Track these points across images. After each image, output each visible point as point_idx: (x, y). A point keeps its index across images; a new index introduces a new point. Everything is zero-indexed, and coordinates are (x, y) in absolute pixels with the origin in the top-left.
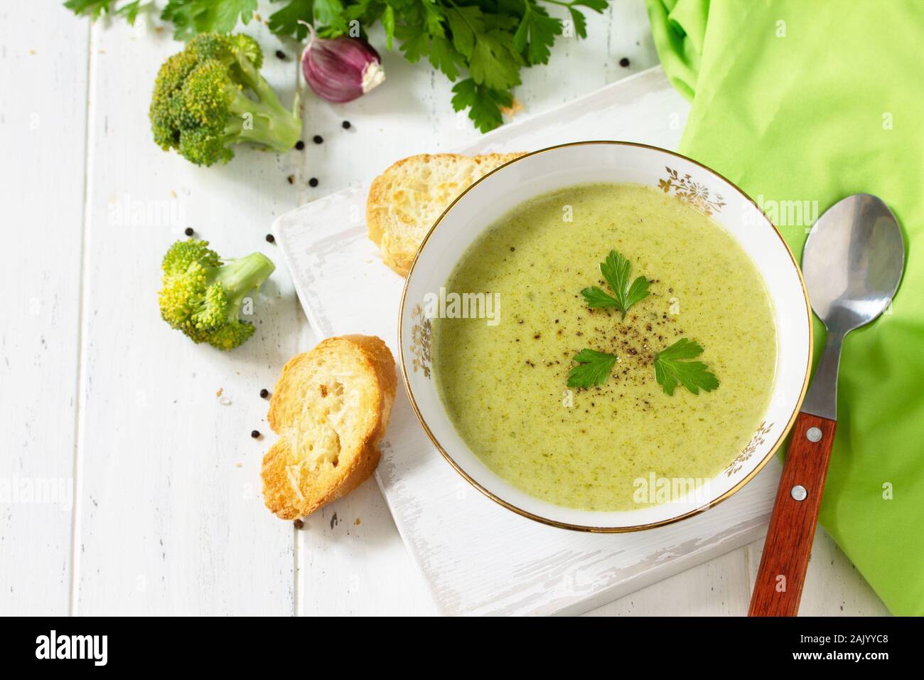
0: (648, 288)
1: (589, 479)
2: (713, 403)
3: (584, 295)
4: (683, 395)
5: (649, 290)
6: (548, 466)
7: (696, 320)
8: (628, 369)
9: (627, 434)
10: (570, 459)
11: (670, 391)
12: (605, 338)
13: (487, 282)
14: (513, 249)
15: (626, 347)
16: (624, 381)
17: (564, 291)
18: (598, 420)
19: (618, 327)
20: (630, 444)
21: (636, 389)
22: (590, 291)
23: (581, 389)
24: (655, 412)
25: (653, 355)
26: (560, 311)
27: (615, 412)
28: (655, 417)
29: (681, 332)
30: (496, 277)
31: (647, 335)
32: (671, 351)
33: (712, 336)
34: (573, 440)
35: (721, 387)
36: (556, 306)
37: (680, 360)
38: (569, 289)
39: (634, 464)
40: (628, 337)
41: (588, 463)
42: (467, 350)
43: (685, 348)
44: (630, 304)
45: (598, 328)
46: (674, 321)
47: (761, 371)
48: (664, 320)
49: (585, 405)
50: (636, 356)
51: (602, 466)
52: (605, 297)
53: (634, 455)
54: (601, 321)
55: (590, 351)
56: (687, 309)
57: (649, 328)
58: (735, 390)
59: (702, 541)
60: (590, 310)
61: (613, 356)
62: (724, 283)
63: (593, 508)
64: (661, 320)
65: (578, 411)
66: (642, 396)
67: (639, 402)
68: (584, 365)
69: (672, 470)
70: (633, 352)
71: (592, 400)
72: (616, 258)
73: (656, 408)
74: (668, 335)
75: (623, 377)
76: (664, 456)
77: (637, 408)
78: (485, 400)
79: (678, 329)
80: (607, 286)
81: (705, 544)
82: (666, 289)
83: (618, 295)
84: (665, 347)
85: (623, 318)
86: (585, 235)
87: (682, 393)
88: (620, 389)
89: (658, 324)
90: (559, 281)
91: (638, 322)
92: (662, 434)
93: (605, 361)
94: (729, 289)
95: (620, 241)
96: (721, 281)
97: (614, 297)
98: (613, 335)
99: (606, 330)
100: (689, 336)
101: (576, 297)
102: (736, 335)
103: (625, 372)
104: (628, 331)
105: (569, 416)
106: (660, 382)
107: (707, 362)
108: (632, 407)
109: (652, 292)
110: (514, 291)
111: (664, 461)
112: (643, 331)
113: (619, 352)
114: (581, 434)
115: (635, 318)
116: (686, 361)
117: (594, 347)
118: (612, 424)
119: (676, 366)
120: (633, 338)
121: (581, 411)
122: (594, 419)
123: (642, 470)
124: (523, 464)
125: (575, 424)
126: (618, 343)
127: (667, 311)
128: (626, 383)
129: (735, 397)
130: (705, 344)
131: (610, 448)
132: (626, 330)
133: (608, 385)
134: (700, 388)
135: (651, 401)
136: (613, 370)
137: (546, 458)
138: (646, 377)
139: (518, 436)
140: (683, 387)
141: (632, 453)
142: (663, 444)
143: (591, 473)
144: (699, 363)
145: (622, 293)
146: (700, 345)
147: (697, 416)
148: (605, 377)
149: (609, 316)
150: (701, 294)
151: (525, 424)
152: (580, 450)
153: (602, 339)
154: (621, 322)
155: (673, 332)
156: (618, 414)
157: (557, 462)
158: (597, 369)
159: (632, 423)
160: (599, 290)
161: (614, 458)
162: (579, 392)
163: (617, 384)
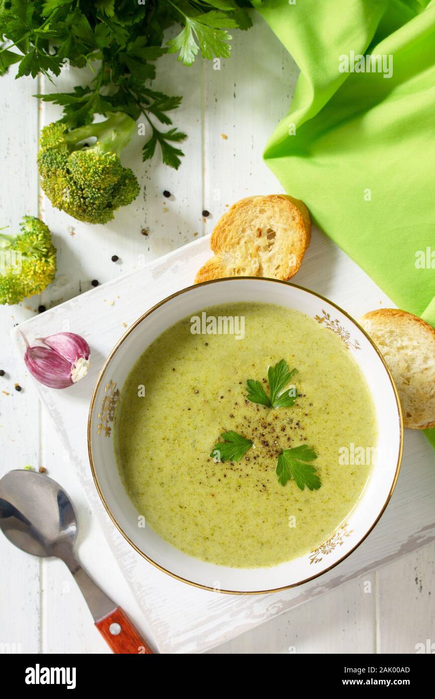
1: (207, 533)
2: (312, 499)
3: (248, 384)
6: (181, 516)
7: (319, 433)
8: (258, 456)
9: (244, 506)
10: (198, 514)
11: (283, 482)
12: (249, 426)
13: (176, 361)
15: (262, 439)
16: (252, 465)
18: (225, 489)
19: (262, 421)
20: (244, 514)
21: (259, 473)
22: (253, 385)
24: (268, 495)
25: (279, 450)
26: (227, 389)
27: (239, 486)
28: (267, 499)
29: (305, 439)
30: (184, 358)
31: (280, 434)
32: (295, 451)
33: (327, 448)
34: (204, 500)
35: (322, 489)
37: (298, 460)
39: (242, 530)
40: (266, 431)
41: (210, 521)
43: (304, 452)
44: (277, 405)
45: (247, 417)
46: (303, 429)
47: (354, 484)
48: (297, 426)
49: (219, 475)
50: (267, 447)
51: (220, 526)
52: (262, 393)
53: (243, 523)
54: (250, 412)
55: (235, 434)
56: (315, 423)
57: (283, 429)
58: (331, 494)
60: (247, 399)
61: (250, 442)
62: (347, 408)
63: (207, 559)
64: (293, 425)
65: (213, 478)
66: (262, 480)
67: (259, 484)
68: (227, 443)
69: (268, 542)
71: (225, 471)
72: (283, 367)
73: (269, 492)
74: (295, 439)
75: (253, 461)
76: (266, 530)
77: (256, 488)
78: (150, 452)
79: (304, 436)
80: (267, 385)
82: (308, 403)
83: (272, 395)
84: (290, 447)
85: (268, 414)
87: (292, 485)
88: (247, 470)
89: (291, 428)
91: (277, 422)
92: (269, 513)
93: (244, 444)
94: (350, 414)
97: (269, 395)
98: (256, 426)
99: (252, 421)
100: (310, 443)
101: (241, 384)
103: (255, 458)
104: (267, 427)
105: (205, 480)
106: (278, 473)
107: (317, 467)
108: (252, 486)
111: (265, 534)
112: (278, 429)
113: (256, 441)
114: (211, 497)
115: (276, 418)
116: (302, 462)
117: (239, 431)
118: (235, 495)
119: (293, 464)
120: (269, 433)
121: (215, 479)
122: (223, 487)
123: (247, 537)
124: (164, 509)
125: (209, 488)
126: (257, 433)
127: (301, 420)
128: (253, 466)
129: (329, 499)
130: (320, 453)
131: (229, 513)
132: (266, 425)
133: (240, 464)
134: (306, 486)
135: (268, 485)
136: (247, 454)
137: (180, 509)
138: (270, 466)
139: (166, 486)
140: (293, 481)
141: (244, 521)
142: (267, 521)
143: (211, 529)
144: (310, 466)
145: (275, 395)
146: (316, 452)
147: (298, 506)
148: (240, 457)
149: (258, 410)
150: (328, 413)
151: (173, 479)
152: (206, 509)
153: (247, 426)
154: (265, 418)
155: (300, 437)
156: (241, 488)
157: (188, 515)
158: (236, 449)
159: (249, 498)
160: (261, 386)
161: (230, 522)
162: (217, 463)
163: (247, 465)
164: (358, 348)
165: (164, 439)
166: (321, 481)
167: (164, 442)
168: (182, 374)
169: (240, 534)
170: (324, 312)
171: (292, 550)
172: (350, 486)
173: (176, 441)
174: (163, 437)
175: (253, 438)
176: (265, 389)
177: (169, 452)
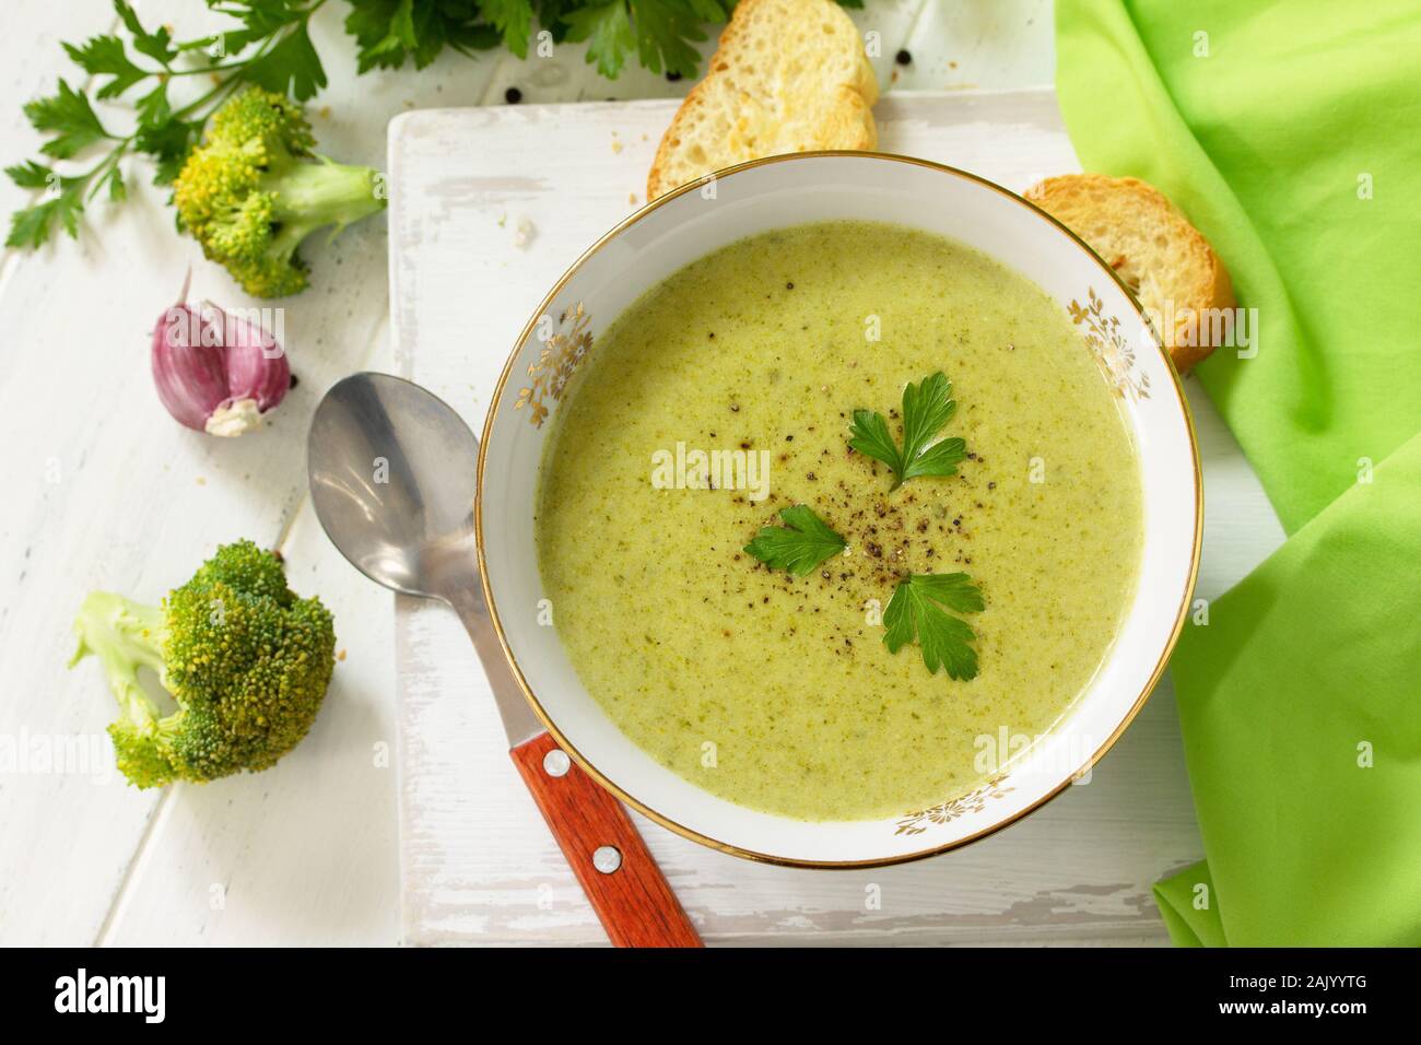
0: (959, 462)
1: (692, 713)
2: (948, 700)
3: (857, 420)
5: (958, 466)
6: (643, 658)
7: (1001, 555)
8: (852, 575)
9: (790, 676)
10: (681, 665)
11: (894, 644)
12: (846, 504)
13: (721, 317)
14: (790, 286)
15: (870, 538)
16: (833, 589)
17: (830, 395)
18: (760, 629)
19: (877, 499)
20: (785, 693)
21: (846, 612)
22: (868, 420)
23: (763, 566)
24: (853, 665)
25: (904, 572)
26: (804, 424)
27: (793, 631)
28: (848, 673)
29: (967, 561)
30: (739, 315)
31: (912, 537)
32: (938, 582)
33: (1011, 593)
34: (703, 639)
35: (977, 682)
36: (802, 412)
37: (939, 604)
38: (838, 396)
39: (772, 728)
40: (882, 523)
41: (704, 687)
42: (627, 409)
43: (961, 589)
44: (916, 473)
45: (846, 483)
46: (968, 536)
47: (1052, 691)
48: (954, 528)
49: (754, 594)
50: (877, 560)
51: (724, 703)
52: (885, 440)
53: (780, 714)
54: (855, 474)
55: (813, 513)
56: (998, 530)
57: (923, 528)
58: (994, 699)
59: (867, 919)
60: (851, 449)
61: (842, 541)
64: (948, 524)
65: (738, 597)
66: (848, 628)
67: (839, 635)
68: (789, 530)
70: (875, 551)
71: (769, 591)
72: (938, 387)
73: (857, 659)
74: (945, 554)
75: (838, 581)
76: (826, 741)
77: (829, 643)
78: (609, 503)
79: (966, 553)
80: (898, 424)
81: (869, 925)
82: (986, 479)
83: (906, 447)
84: (928, 570)
85: (894, 488)
86: (914, 323)
87: (911, 657)
88: (821, 599)
89: (941, 528)
90: (831, 377)
91: (911, 508)
92: (843, 705)
93: (825, 541)
94: (1082, 533)
95: (961, 364)
96: (1077, 513)
97: (900, 448)
98: (861, 507)
99: (856, 495)
100: (976, 573)
101: (842, 415)
102: (1049, 612)
103: (844, 576)
104: (888, 514)
105: (719, 597)
106: (887, 622)
107: (978, 631)
108: (822, 636)
109: (963, 473)
110: (753, 354)
111: (821, 749)
112: (910, 526)
113: (855, 540)
114: (722, 636)
115: (911, 499)
116: (947, 611)
117: (821, 510)
118: (778, 647)
119: (926, 609)
120: (889, 528)
121: (742, 600)
122: (755, 623)
124: (608, 633)
125: (722, 615)
126: (863, 524)
127: (966, 516)
128: (836, 594)
129: (988, 708)
130: (994, 599)
131: (752, 682)
132: (885, 510)
133: (807, 583)
134: (942, 665)
135: (856, 643)
136: (829, 563)
137: (647, 645)
139: (626, 585)
140: (917, 650)
141: (781, 708)
142: (835, 723)
143: (701, 705)
144: (964, 625)
145: (915, 448)
146: (984, 596)
147: (912, 706)
148: (810, 566)
149: (874, 473)
150: (1035, 517)
151: (646, 573)
152: (705, 659)
153: (842, 504)
154: (886, 494)
155: (956, 554)
156: (795, 635)
157: (659, 660)
158: (805, 549)
159: (808, 662)
160: (884, 424)
161: (748, 701)
162: (756, 568)
163: (821, 587)
164: (1145, 394)
165: (641, 480)
166: (978, 663)
167: (641, 487)
169: (764, 734)
170: (1092, 295)
171: (872, 800)
172: (1041, 693)
174: (641, 474)
175: (850, 533)
176: (893, 433)
177: (649, 512)
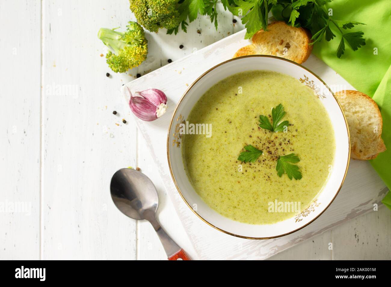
1: (235, 204)
2: (297, 185)
3: (260, 118)
4: (285, 178)
6: (220, 194)
7: (301, 147)
8: (266, 160)
9: (257, 189)
10: (230, 193)
11: (280, 175)
12: (260, 142)
15: (268, 150)
16: (262, 165)
18: (246, 179)
19: (268, 139)
20: (257, 193)
21: (266, 169)
22: (263, 118)
23: (243, 162)
24: (271, 182)
25: (278, 156)
27: (254, 177)
28: (271, 185)
29: (293, 150)
31: (278, 147)
32: (287, 157)
33: (306, 155)
34: (234, 185)
35: (302, 179)
37: (288, 162)
39: (256, 203)
40: (270, 145)
41: (237, 197)
43: (292, 157)
45: (259, 137)
46: (292, 144)
47: (321, 177)
48: (288, 143)
49: (243, 170)
50: (271, 155)
51: (243, 200)
52: (268, 123)
53: (257, 199)
54: (261, 134)
55: (253, 146)
56: (299, 141)
57: (280, 144)
58: (308, 182)
60: (259, 127)
61: (261, 152)
62: (318, 133)
63: (235, 219)
64: (286, 142)
66: (268, 173)
67: (266, 176)
68: (248, 152)
70: (270, 153)
71: (246, 168)
72: (280, 108)
74: (287, 150)
75: (263, 162)
77: (264, 178)
78: (203, 157)
79: (292, 148)
80: (271, 118)
82: (295, 129)
83: (274, 124)
84: (284, 154)
85: (271, 135)
87: (285, 177)
88: (259, 168)
89: (285, 144)
91: (277, 140)
92: (271, 193)
93: (257, 153)
94: (319, 136)
97: (272, 124)
98: (264, 142)
99: (262, 139)
100: (295, 152)
102: (316, 158)
103: (264, 161)
105: (235, 173)
106: (277, 170)
107: (300, 167)
108: (262, 177)
112: (277, 144)
113: (264, 151)
114: (238, 183)
115: (276, 138)
116: (291, 163)
117: (254, 145)
118: (252, 182)
119: (286, 164)
120: (272, 146)
121: (240, 173)
123: (259, 206)
124: (210, 190)
125: (237, 178)
126: (265, 146)
127: (291, 139)
129: (307, 185)
130: (302, 158)
131: (248, 193)
132: (270, 142)
133: (255, 164)
134: (293, 177)
135: (271, 177)
136: (259, 158)
137: (220, 190)
138: (272, 165)
139: (211, 177)
140: (286, 175)
141: (257, 198)
142: (271, 197)
143: (237, 202)
144: (296, 166)
145: (276, 125)
146: (299, 158)
148: (255, 160)
149: (266, 133)
150: (307, 135)
151: (216, 172)
152: (235, 190)
153: (259, 142)
154: (270, 138)
155: (290, 149)
156: (255, 178)
157: (224, 193)
158: (252, 155)
159: (260, 184)
160: (268, 119)
161: (248, 198)
162: (242, 163)
163: (259, 165)
164: (325, 97)
165: (211, 149)
166: (302, 174)
167: (211, 151)
168: (222, 112)
169: (254, 205)
170: (305, 76)
172: (319, 178)
173: (218, 151)
174: (210, 148)
175: (263, 149)
176: (270, 121)
177: (213, 157)
